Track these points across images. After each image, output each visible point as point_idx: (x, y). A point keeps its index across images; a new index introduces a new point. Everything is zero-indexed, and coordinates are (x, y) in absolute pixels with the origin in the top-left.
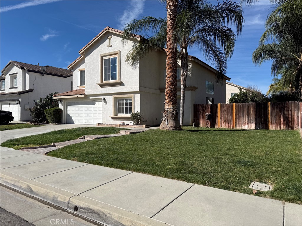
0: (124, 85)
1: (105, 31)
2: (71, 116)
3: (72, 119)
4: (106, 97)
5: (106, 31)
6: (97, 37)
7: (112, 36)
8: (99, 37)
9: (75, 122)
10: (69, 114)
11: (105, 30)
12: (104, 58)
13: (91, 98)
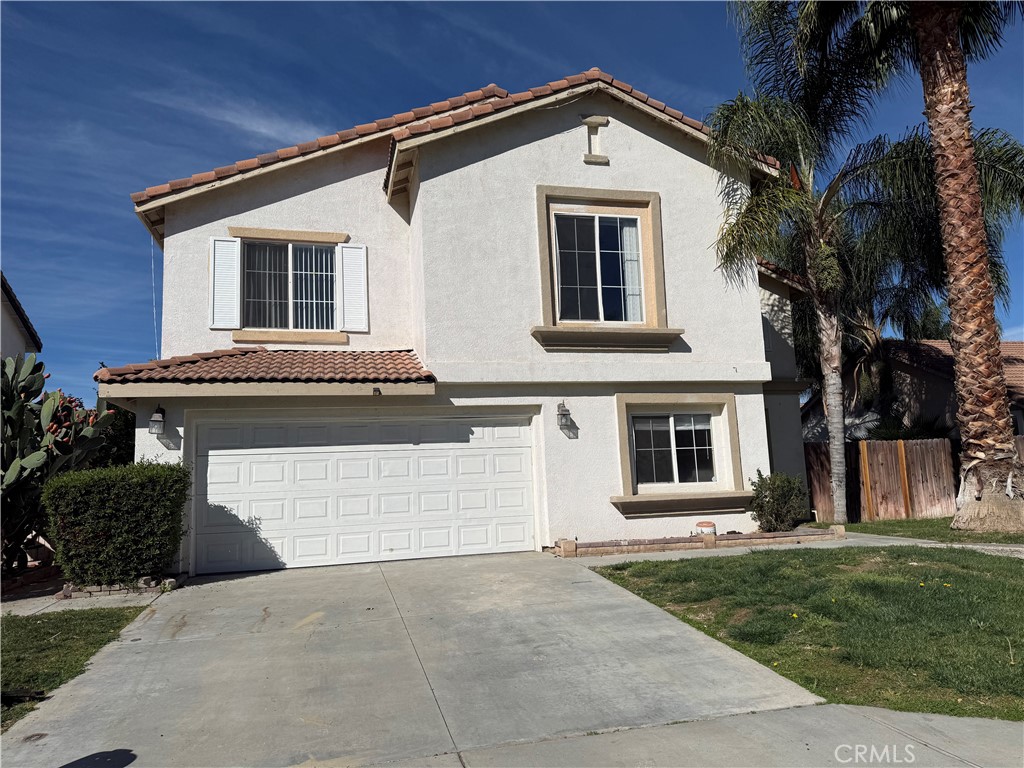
0: (687, 349)
1: (590, 87)
2: (243, 517)
3: (263, 535)
4: (573, 403)
5: (594, 85)
6: (537, 98)
7: (610, 119)
8: (552, 99)
9: (284, 559)
10: (228, 506)
11: (590, 81)
12: (557, 209)
13: (457, 402)
